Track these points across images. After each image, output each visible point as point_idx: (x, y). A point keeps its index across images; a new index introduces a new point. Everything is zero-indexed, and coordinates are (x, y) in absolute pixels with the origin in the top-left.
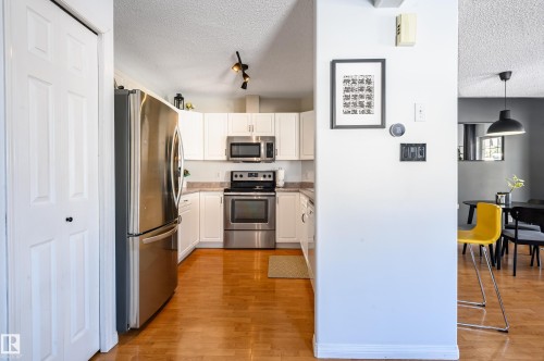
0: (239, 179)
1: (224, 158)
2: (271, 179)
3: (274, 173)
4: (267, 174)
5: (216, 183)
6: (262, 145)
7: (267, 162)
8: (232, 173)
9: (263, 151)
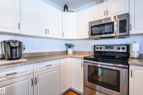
0: (99, 50)
1: (88, 37)
2: (125, 51)
3: (128, 46)
4: (121, 47)
5: (87, 52)
6: (115, 24)
7: (121, 37)
8: (95, 46)
9: (115, 28)
